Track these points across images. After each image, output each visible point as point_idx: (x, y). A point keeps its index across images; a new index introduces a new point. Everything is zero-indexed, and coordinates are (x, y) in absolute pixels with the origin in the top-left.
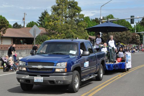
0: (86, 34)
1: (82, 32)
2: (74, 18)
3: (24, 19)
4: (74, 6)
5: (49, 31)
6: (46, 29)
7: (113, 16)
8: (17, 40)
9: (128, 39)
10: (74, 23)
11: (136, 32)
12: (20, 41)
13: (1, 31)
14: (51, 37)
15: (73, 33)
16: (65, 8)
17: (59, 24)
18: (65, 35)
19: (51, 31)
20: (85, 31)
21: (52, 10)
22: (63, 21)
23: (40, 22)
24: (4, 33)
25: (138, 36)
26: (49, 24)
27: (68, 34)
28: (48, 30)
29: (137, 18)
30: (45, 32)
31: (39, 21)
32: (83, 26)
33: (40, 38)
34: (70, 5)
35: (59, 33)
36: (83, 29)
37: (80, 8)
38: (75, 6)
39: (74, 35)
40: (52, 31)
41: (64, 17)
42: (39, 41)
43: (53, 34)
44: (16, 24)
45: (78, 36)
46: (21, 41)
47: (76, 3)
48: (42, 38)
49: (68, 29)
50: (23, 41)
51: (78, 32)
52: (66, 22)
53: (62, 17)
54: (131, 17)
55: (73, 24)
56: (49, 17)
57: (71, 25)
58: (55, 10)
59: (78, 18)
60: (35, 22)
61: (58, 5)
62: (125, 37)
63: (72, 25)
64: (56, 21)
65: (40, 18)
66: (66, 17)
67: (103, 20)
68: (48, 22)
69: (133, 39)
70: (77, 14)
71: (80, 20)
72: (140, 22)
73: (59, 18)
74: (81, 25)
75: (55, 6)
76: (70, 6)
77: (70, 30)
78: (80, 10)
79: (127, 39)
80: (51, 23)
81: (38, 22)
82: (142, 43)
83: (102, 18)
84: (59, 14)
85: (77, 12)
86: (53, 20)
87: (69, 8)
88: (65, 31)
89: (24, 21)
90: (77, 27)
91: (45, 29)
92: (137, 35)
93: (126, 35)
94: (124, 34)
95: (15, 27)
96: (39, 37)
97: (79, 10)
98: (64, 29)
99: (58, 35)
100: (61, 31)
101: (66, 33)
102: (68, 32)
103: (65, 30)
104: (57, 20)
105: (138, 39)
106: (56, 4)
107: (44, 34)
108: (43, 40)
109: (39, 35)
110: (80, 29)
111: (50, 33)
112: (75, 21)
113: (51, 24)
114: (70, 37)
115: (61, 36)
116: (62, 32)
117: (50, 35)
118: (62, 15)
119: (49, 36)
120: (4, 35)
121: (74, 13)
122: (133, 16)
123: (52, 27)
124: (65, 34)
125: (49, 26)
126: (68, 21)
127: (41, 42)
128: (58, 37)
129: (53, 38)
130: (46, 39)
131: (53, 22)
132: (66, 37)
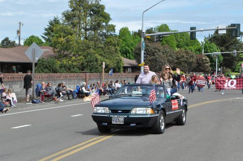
0: (118, 57)
1: (111, 53)
2: (99, 32)
3: (18, 32)
4: (99, 12)
5: (59, 52)
6: (53, 49)
7: (168, 27)
8: (6, 66)
9: (190, 64)
10: (99, 39)
11: (205, 53)
12: (12, 68)
14: (61, 61)
15: (97, 55)
16: (84, 15)
17: (75, 41)
18: (83, 57)
19: (63, 51)
20: (116, 52)
21: (64, 18)
22: (81, 35)
23: (46, 37)
25: (206, 59)
26: (59, 40)
27: (89, 56)
28: (56, 50)
29: (201, 31)
30: (53, 53)
31: (46, 34)
32: (114, 43)
33: (44, 63)
34: (93, 10)
35: (74, 55)
36: (113, 48)
37: (108, 15)
38: (101, 12)
39: (99, 58)
41: (83, 30)
42: (42, 67)
43: (65, 56)
44: (7, 39)
45: (106, 60)
46: (14, 68)
47: (102, 7)
48: (47, 63)
50: (16, 68)
51: (104, 53)
52: (86, 38)
53: (80, 30)
54: (192, 29)
55: (97, 40)
56: (58, 30)
57: (93, 41)
58: (68, 18)
59: (104, 31)
61: (73, 10)
62: (186, 62)
63: (95, 42)
64: (69, 36)
65: (46, 30)
66: (86, 30)
67: (147, 35)
68: (57, 37)
69: (199, 65)
70: (104, 24)
71: (109, 34)
72: (212, 36)
73: (75, 32)
74: (110, 42)
75: (68, 11)
76: (93, 12)
77: (92, 50)
78: (109, 18)
79: (188, 65)
80: (62, 39)
81: (43, 37)
82: (215, 71)
83: (144, 31)
84: (74, 25)
85: (104, 21)
86: (65, 35)
87: (91, 15)
88: (84, 51)
89: (19, 37)
90: (102, 45)
91: (51, 48)
92: (204, 58)
93: (187, 58)
94: (183, 56)
95: (5, 44)
96: (43, 61)
97: (107, 18)
98: (82, 48)
99: (74, 58)
100: (77, 52)
101: (85, 55)
102: (88, 54)
103: (84, 50)
104: (71, 34)
105: (207, 64)
106: (70, 9)
107: (51, 57)
108: (49, 65)
109: (43, 59)
110: (109, 49)
111: (61, 55)
112: (101, 36)
113: (62, 41)
114: (93, 61)
115: (78, 60)
116: (80, 53)
117: (61, 58)
118: (79, 26)
119: (58, 60)
121: (98, 23)
122: (195, 28)
123: (63, 46)
125: (59, 43)
126: (89, 36)
127: (46, 70)
128: (73, 62)
129: (65, 62)
130: (53, 64)
131: (64, 37)
132: (87, 61)
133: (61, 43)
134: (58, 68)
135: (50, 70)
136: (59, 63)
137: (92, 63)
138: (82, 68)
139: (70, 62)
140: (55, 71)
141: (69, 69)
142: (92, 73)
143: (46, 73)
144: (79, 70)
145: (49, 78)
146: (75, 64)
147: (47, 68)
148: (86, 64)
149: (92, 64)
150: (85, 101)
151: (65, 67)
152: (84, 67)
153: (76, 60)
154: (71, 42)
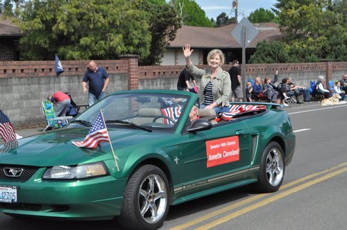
5: (288, 31)
6: (280, 27)
13: (166, 34)
14: (291, 44)
17: (312, 14)
18: (326, 38)
19: (294, 30)
22: (322, 4)
23: (278, 10)
24: (172, 39)
26: (289, 13)
27: (334, 37)
28: (284, 28)
30: (280, 34)
31: (278, 6)
33: (267, 48)
35: (311, 35)
40: (296, 30)
42: (263, 55)
43: (299, 37)
44: (223, 15)
48: (270, 48)
49: (335, 24)
52: (330, 8)
57: (342, 13)
60: (267, 11)
63: (344, 14)
64: (305, 6)
68: (286, 9)
77: (338, 27)
80: (292, 12)
81: (273, 10)
86: (298, 5)
88: (327, 29)
89: (236, 10)
96: (264, 46)
98: (323, 23)
99: (310, 39)
100: (317, 30)
101: (329, 34)
102: (333, 32)
103: (326, 27)
104: (307, 4)
107: (277, 38)
108: (273, 52)
109: (264, 42)
111: (291, 35)
113: (293, 15)
114: (340, 44)
115: (318, 42)
116: (320, 31)
117: (291, 39)
119: (287, 43)
120: (173, 44)
123: (294, 22)
124: (328, 36)
125: (289, 18)
126: (334, 5)
127: (269, 59)
128: (309, 45)
129: (297, 46)
130: (279, 49)
131: (296, 8)
132: (330, 44)
133: (292, 17)
134: (286, 55)
135: (274, 59)
136: (288, 47)
137: (339, 46)
138: (323, 54)
139: (304, 46)
140: (282, 60)
141: (302, 56)
142: (339, 61)
143: (269, 63)
144: (319, 57)
145: (268, 71)
146: (312, 48)
147: (270, 55)
148: (330, 48)
149: (339, 49)
150: (323, 104)
151: (297, 53)
152: (326, 52)
153: (315, 43)
154: (308, 16)
